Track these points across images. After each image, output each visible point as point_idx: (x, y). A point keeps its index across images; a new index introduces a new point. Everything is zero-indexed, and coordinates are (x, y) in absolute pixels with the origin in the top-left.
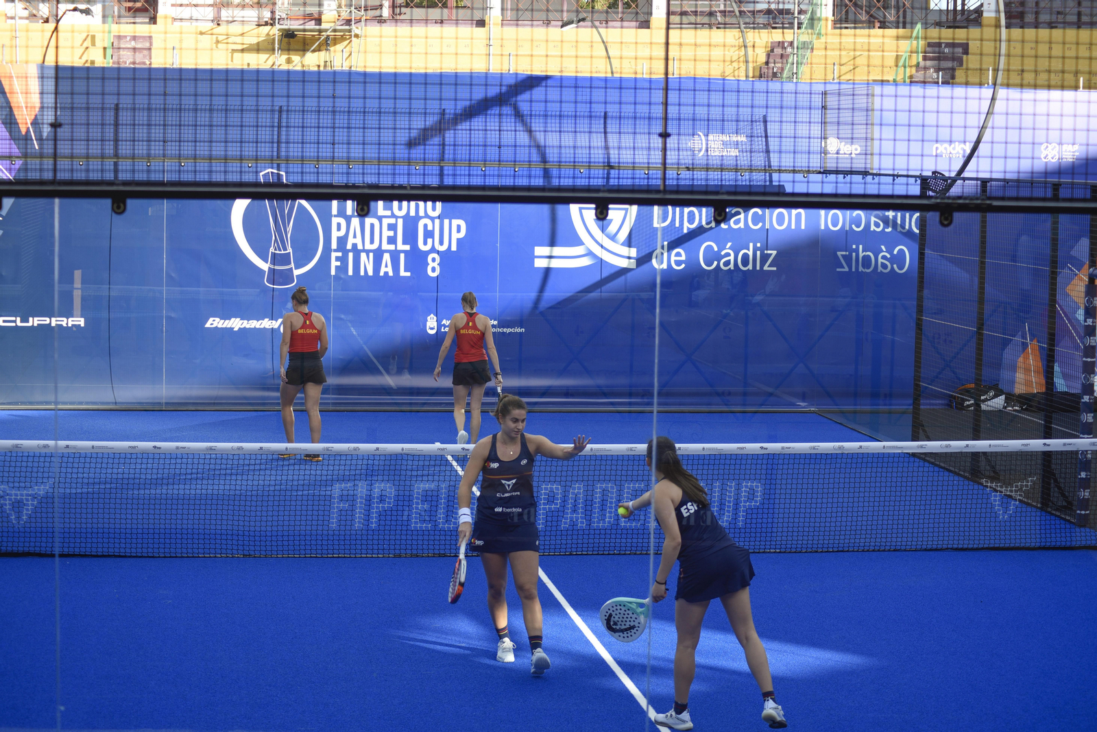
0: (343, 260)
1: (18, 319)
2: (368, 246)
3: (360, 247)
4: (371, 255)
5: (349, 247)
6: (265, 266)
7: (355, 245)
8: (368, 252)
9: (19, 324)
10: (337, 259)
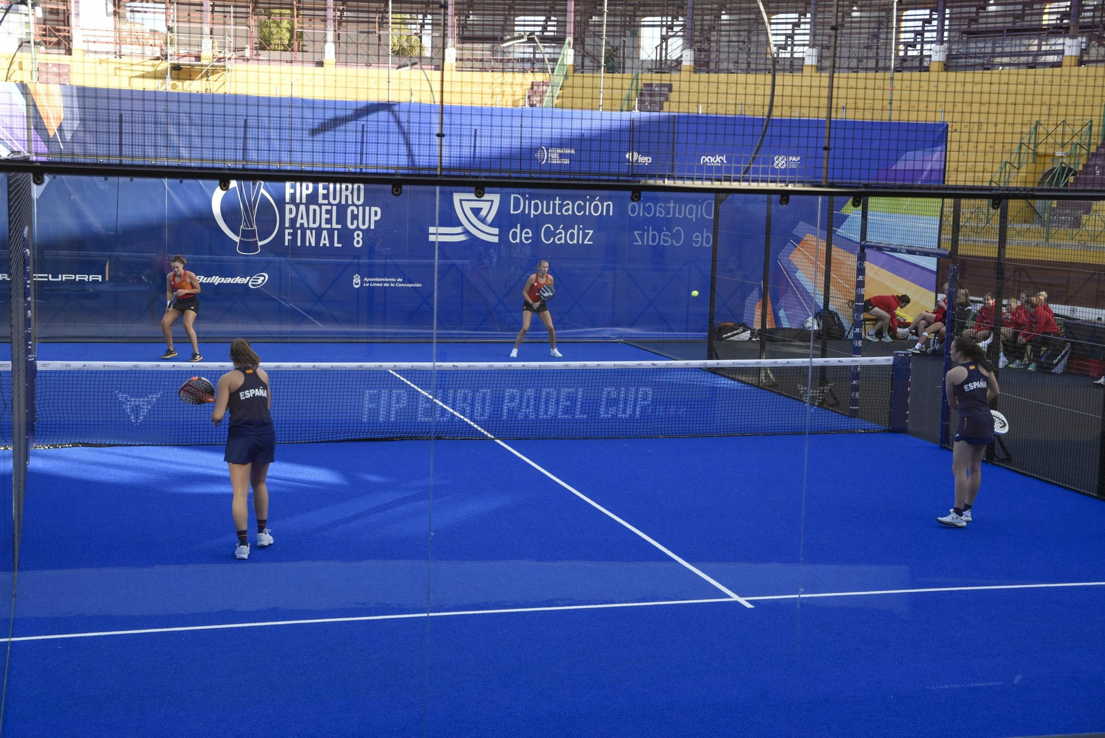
0: (294, 235)
1: (50, 276)
2: (311, 225)
3: (306, 226)
4: (314, 231)
5: (298, 225)
6: (237, 239)
7: (302, 224)
8: (311, 229)
9: (51, 279)
10: (289, 234)
